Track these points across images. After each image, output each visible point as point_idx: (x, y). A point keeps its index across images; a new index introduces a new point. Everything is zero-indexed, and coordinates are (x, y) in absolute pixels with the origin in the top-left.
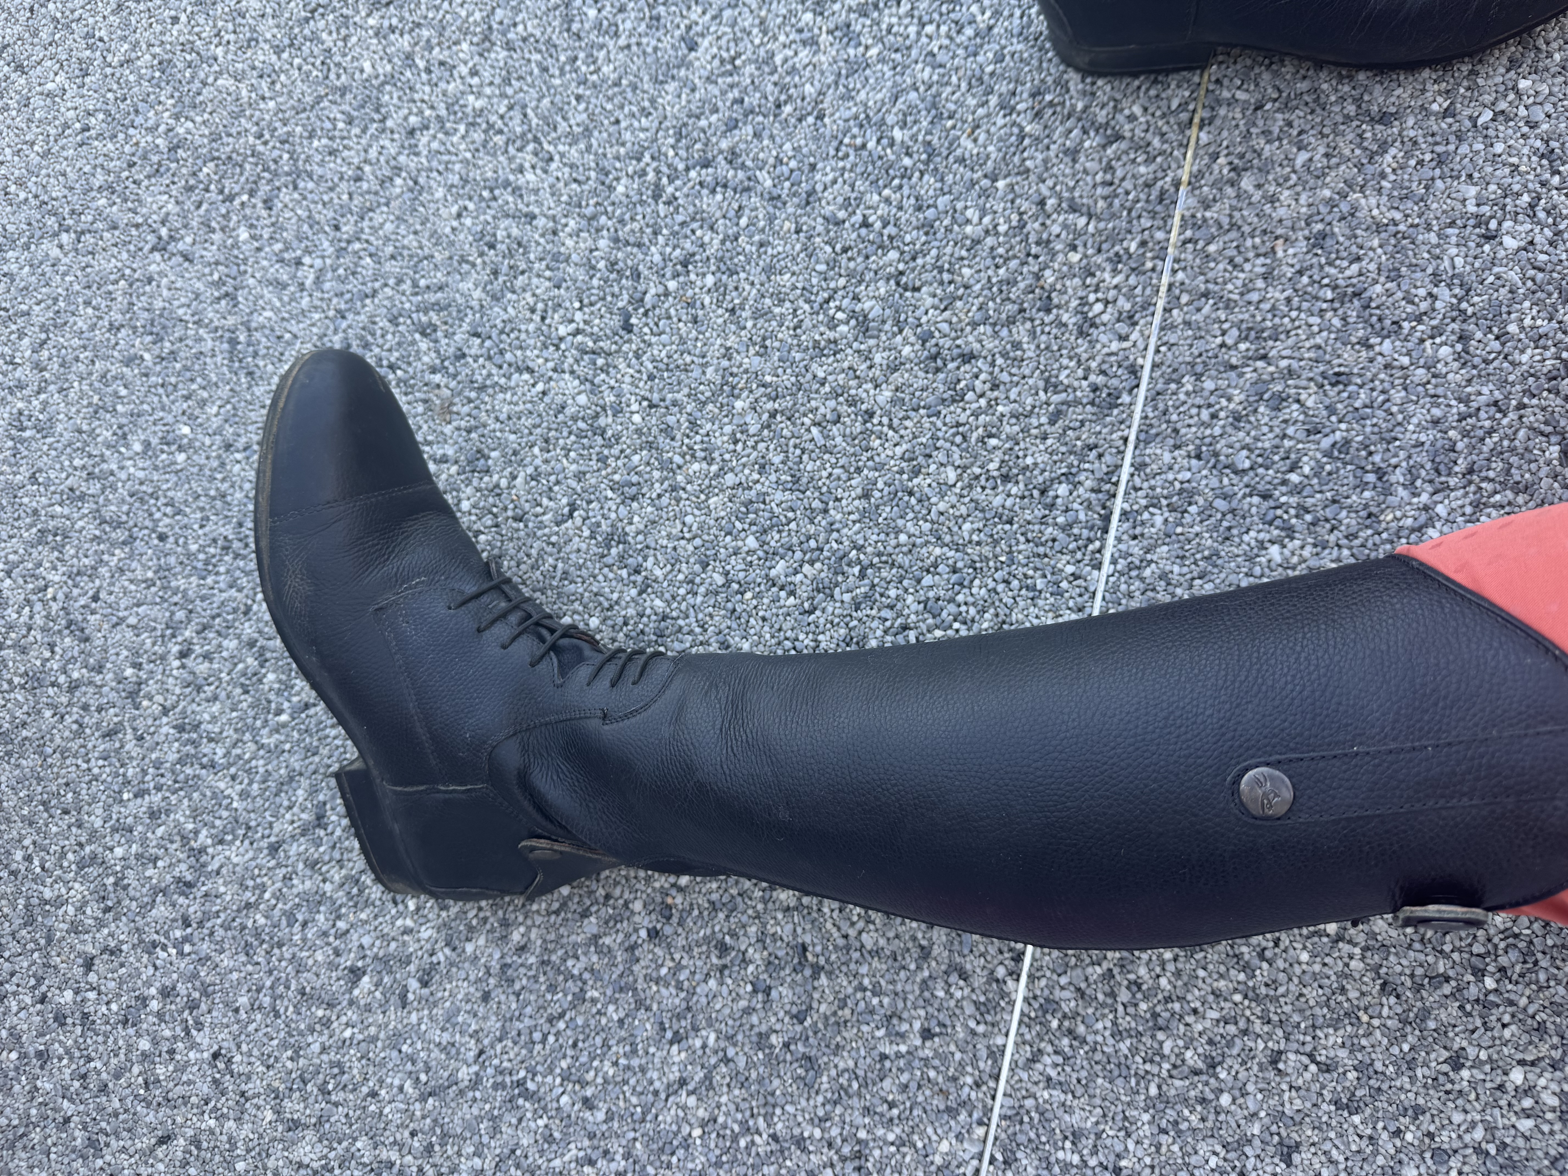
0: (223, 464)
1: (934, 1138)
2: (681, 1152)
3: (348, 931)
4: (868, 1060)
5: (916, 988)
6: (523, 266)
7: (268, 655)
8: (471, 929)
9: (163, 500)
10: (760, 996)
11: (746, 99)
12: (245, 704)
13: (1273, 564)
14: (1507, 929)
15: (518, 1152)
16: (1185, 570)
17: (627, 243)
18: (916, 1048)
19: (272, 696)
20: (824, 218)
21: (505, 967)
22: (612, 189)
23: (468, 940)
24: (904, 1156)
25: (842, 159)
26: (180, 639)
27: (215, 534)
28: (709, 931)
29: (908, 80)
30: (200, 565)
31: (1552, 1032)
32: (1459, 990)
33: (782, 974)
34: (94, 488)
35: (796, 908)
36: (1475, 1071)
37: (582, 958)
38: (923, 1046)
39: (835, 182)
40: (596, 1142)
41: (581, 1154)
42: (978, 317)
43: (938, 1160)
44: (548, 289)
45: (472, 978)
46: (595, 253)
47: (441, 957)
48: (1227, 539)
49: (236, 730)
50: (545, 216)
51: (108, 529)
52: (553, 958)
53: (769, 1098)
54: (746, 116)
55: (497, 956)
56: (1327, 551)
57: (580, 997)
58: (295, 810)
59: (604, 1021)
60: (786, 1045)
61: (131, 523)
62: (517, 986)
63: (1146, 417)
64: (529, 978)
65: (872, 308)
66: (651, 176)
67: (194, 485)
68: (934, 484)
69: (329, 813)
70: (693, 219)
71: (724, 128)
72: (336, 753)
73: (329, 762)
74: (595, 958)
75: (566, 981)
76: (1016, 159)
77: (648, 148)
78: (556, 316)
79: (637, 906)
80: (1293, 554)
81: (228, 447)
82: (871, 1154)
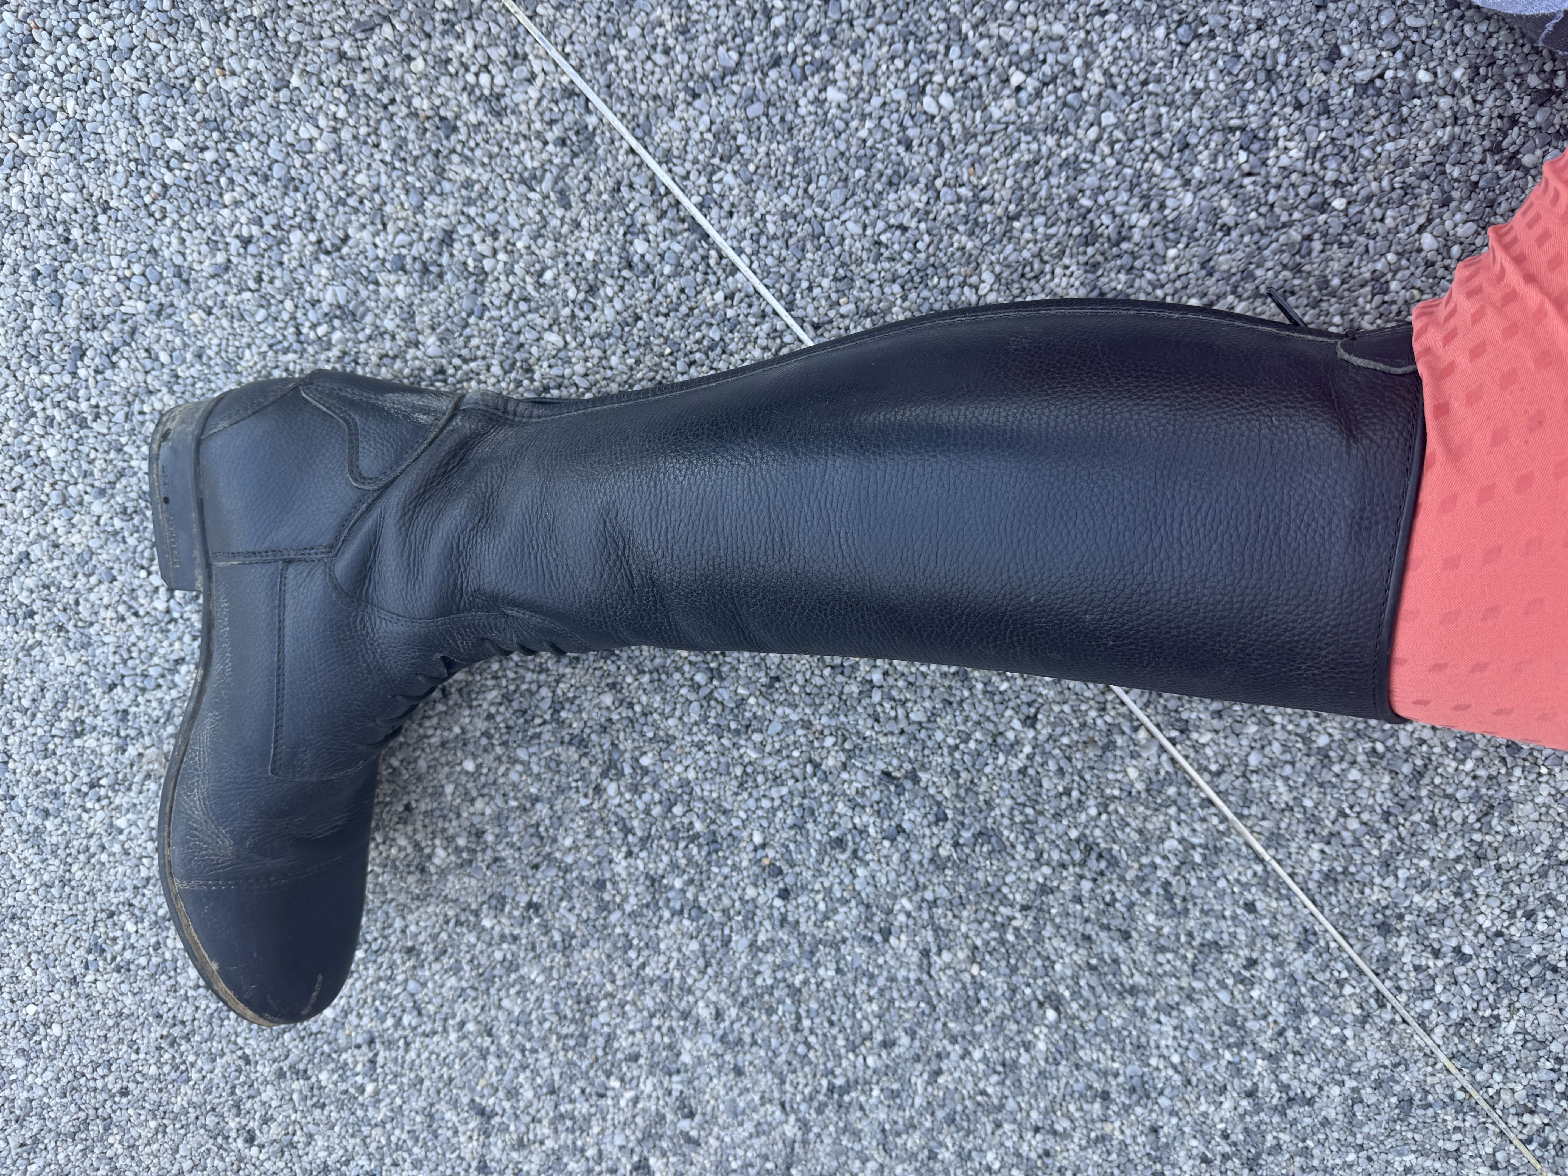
0: (88, 997)
1: (1120, 776)
2: (982, 994)
3: (600, 1151)
4: (1016, 785)
5: (985, 703)
6: (71, 598)
7: (301, 1066)
8: (670, 1047)
9: (88, 1071)
10: (899, 839)
11: (37, 266)
12: (334, 1115)
13: (845, 106)
14: (1307, 152)
15: (887, 1127)
16: (793, 191)
17: (112, 484)
18: (1035, 738)
19: (342, 1086)
20: (213, 277)
21: (723, 1039)
22: (45, 461)
23: (678, 1055)
24: (1117, 812)
25: (164, 217)
26: (233, 1134)
27: (153, 1045)
28: (815, 845)
29: (124, 93)
30: (174, 1075)
31: (1416, 183)
32: (1325, 235)
33: (895, 807)
34: (34, 1124)
35: (849, 758)
36: (1399, 275)
37: (762, 968)
38: (1038, 732)
39: (183, 241)
40: (924, 1058)
41: (925, 1076)
42: (414, 199)
43: (1140, 786)
44: (109, 591)
45: (713, 1072)
46: (102, 522)
47: (676, 1088)
48: (790, 130)
49: (353, 1136)
50: (32, 543)
51: (83, 1136)
52: (745, 992)
53: (990, 890)
54: (56, 279)
55: (709, 1039)
56: (867, 45)
57: (795, 992)
58: (461, 1129)
59: (828, 985)
60: (956, 844)
61: (91, 1112)
62: (747, 1039)
63: (624, 115)
64: (747, 1024)
65: (335, 294)
66: (59, 415)
67: (92, 1034)
68: (552, 361)
69: (484, 1103)
70: (129, 404)
71: (54, 310)
72: (434, 1063)
73: (437, 1074)
74: (769, 958)
75: (772, 994)
76: (279, 47)
77: (26, 398)
78: (142, 601)
79: (751, 892)
80: (847, 79)
81: (74, 981)
82: (1095, 838)
